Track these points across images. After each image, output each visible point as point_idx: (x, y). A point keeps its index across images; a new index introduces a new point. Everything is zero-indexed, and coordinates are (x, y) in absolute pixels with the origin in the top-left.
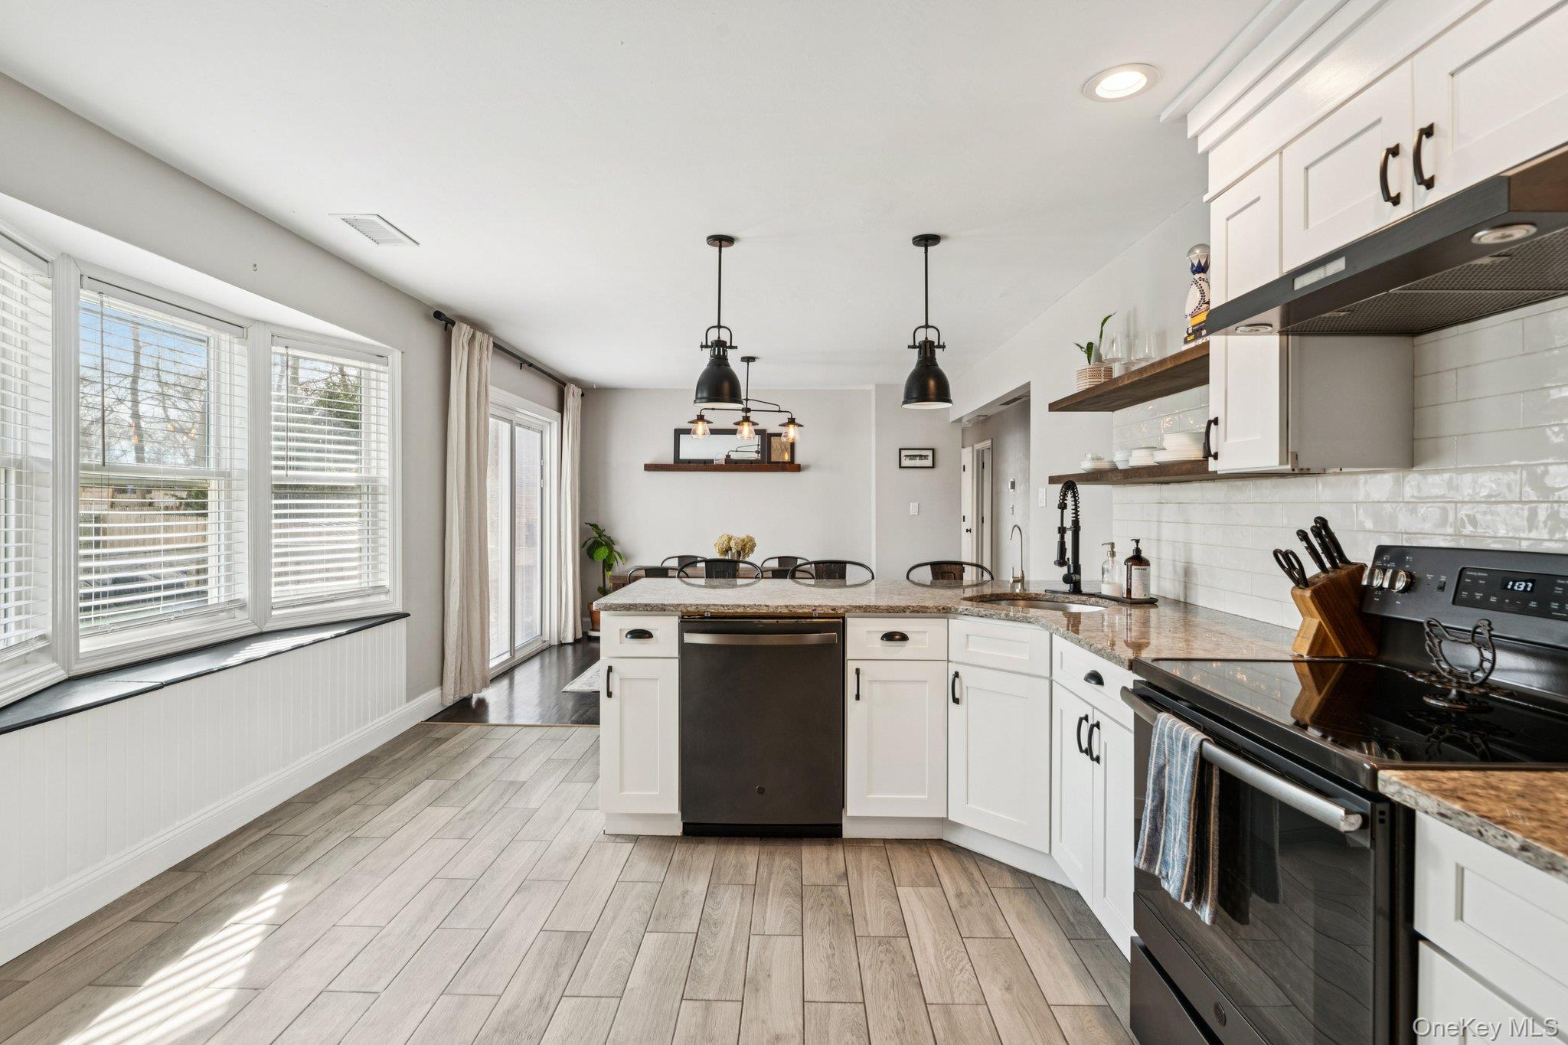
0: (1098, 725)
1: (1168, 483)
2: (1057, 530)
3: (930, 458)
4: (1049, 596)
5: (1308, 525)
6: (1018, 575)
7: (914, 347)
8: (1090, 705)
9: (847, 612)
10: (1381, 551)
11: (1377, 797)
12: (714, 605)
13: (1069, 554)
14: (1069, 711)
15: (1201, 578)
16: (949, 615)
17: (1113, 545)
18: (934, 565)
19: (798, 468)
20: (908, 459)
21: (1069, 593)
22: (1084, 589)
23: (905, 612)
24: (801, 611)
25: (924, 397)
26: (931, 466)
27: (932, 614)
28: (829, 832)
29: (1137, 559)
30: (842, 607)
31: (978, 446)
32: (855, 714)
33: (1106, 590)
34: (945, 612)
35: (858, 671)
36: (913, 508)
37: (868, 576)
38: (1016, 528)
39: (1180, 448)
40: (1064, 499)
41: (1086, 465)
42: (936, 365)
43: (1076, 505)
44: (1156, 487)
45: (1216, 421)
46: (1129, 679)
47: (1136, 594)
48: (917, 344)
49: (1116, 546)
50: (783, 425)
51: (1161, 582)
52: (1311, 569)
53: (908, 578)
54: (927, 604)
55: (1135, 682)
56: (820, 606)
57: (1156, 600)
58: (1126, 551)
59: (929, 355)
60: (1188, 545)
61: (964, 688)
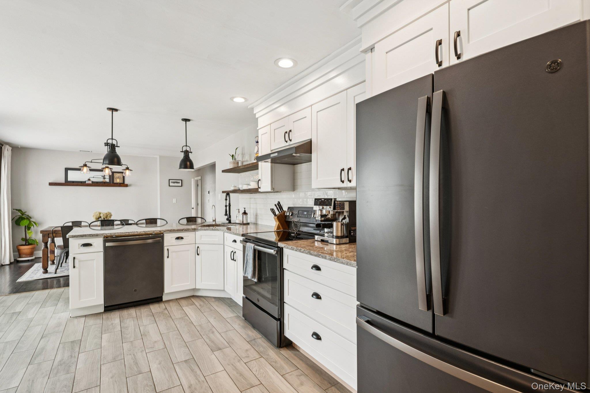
0: (235, 252)
1: (252, 193)
2: (225, 206)
3: (181, 183)
4: (223, 224)
5: (276, 203)
6: (214, 219)
7: (182, 152)
8: (233, 248)
9: (164, 232)
10: (289, 208)
11: (278, 247)
12: (117, 233)
13: (228, 213)
14: (228, 251)
15: (259, 217)
16: (196, 231)
17: (239, 210)
18: (187, 218)
19: (127, 186)
20: (172, 183)
21: (228, 223)
22: (232, 222)
23: (183, 231)
24: (149, 233)
25: (186, 167)
26: (181, 186)
27: (191, 231)
28: (159, 300)
29: (245, 213)
30: (163, 230)
31: (196, 178)
32: (167, 263)
33: (237, 222)
34: (194, 230)
35: (168, 250)
36: (174, 201)
37: (166, 223)
38: (214, 206)
39: (253, 185)
40: (226, 198)
41: (232, 188)
42: (189, 158)
43: (229, 199)
44: (249, 194)
45: (260, 180)
46: (242, 238)
47: (245, 222)
48: (183, 151)
49: (240, 210)
50: (124, 170)
51: (250, 219)
52: (277, 213)
53: (179, 222)
54: (189, 228)
55: (243, 239)
56: (155, 231)
57: (249, 223)
58: (242, 211)
59: (187, 155)
60: (256, 209)
61: (200, 250)
